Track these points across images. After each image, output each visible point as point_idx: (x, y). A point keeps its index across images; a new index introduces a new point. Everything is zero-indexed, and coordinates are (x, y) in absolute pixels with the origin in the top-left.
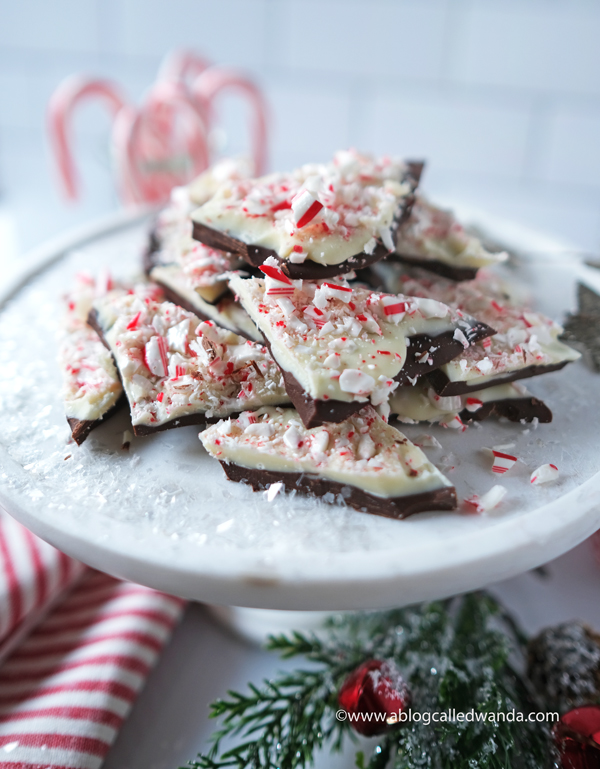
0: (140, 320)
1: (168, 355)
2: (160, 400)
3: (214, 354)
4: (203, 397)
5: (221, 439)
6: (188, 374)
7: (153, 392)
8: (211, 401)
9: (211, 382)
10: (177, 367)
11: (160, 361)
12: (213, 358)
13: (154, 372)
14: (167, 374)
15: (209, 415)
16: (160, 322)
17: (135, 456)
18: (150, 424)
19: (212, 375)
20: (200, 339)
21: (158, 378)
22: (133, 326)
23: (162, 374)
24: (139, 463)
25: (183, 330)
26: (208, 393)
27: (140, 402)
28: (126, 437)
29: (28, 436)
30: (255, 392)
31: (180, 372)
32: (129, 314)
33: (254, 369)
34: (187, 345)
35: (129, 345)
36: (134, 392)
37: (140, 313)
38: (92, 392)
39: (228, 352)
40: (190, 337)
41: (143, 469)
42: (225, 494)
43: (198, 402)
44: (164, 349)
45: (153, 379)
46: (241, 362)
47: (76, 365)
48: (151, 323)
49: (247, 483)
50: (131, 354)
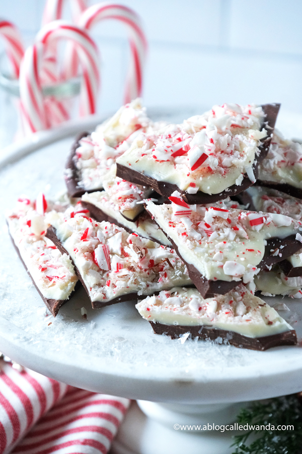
0: (89, 233)
1: (110, 256)
2: (108, 285)
3: (142, 254)
4: (136, 282)
5: (150, 307)
6: (125, 267)
7: (102, 280)
8: (141, 285)
9: (140, 272)
10: (117, 264)
11: (105, 260)
12: (141, 257)
13: (102, 268)
14: (110, 269)
15: (140, 294)
16: (102, 234)
17: (92, 322)
18: (103, 301)
19: (141, 268)
20: (131, 246)
21: (104, 271)
22: (84, 237)
23: (107, 269)
24: (95, 326)
25: (118, 240)
26: (139, 280)
27: (94, 287)
28: (83, 311)
29: (18, 313)
30: (169, 278)
31: (119, 267)
32: (80, 230)
33: (167, 263)
34: (122, 250)
35: (83, 251)
36: (89, 281)
37: (88, 229)
38: (59, 282)
39: (149, 252)
40: (123, 244)
41: (99, 329)
42: (154, 341)
43: (134, 285)
44: (107, 253)
45: (101, 272)
46: (158, 259)
47: (44, 266)
48: (96, 236)
49: (167, 335)
50: (85, 256)
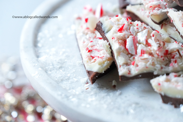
0: (124, 28)
1: (138, 44)
2: (133, 64)
3: (160, 44)
4: (153, 64)
5: (161, 83)
6: (147, 53)
7: (129, 61)
8: (157, 67)
9: (158, 58)
10: (142, 50)
11: (133, 47)
12: (159, 47)
13: (130, 52)
14: (136, 53)
15: (155, 73)
16: (134, 29)
17: (119, 90)
18: (128, 75)
19: (158, 55)
20: (153, 38)
21: (132, 55)
22: (121, 30)
23: (134, 53)
24: (120, 94)
25: (145, 34)
26: (156, 63)
27: (123, 65)
28: (114, 83)
29: (66, 80)
30: (178, 64)
31: (143, 52)
32: (119, 25)
33: (178, 53)
34: (147, 41)
35: (118, 39)
36: (120, 61)
37: (124, 25)
38: (99, 60)
39: (166, 45)
40: (148, 37)
41: (123, 96)
42: (161, 108)
43: (151, 67)
44: (135, 42)
45: (130, 55)
46: (172, 50)
47: (90, 48)
48: (129, 30)
49: (172, 104)
50: (119, 43)
